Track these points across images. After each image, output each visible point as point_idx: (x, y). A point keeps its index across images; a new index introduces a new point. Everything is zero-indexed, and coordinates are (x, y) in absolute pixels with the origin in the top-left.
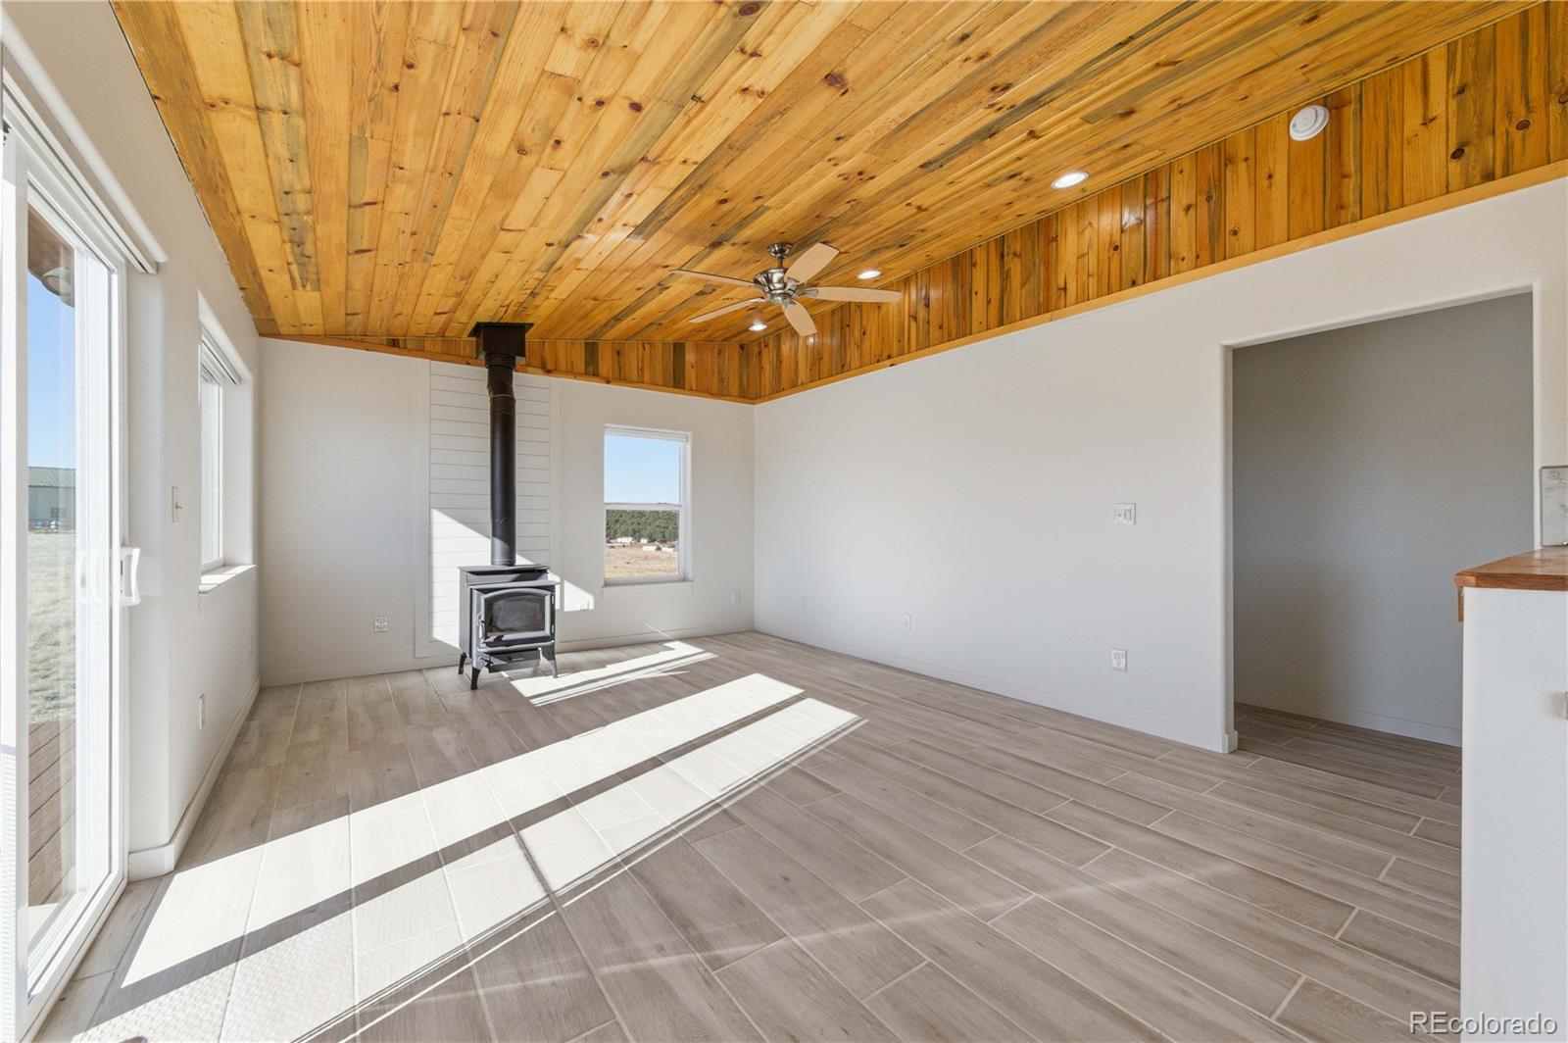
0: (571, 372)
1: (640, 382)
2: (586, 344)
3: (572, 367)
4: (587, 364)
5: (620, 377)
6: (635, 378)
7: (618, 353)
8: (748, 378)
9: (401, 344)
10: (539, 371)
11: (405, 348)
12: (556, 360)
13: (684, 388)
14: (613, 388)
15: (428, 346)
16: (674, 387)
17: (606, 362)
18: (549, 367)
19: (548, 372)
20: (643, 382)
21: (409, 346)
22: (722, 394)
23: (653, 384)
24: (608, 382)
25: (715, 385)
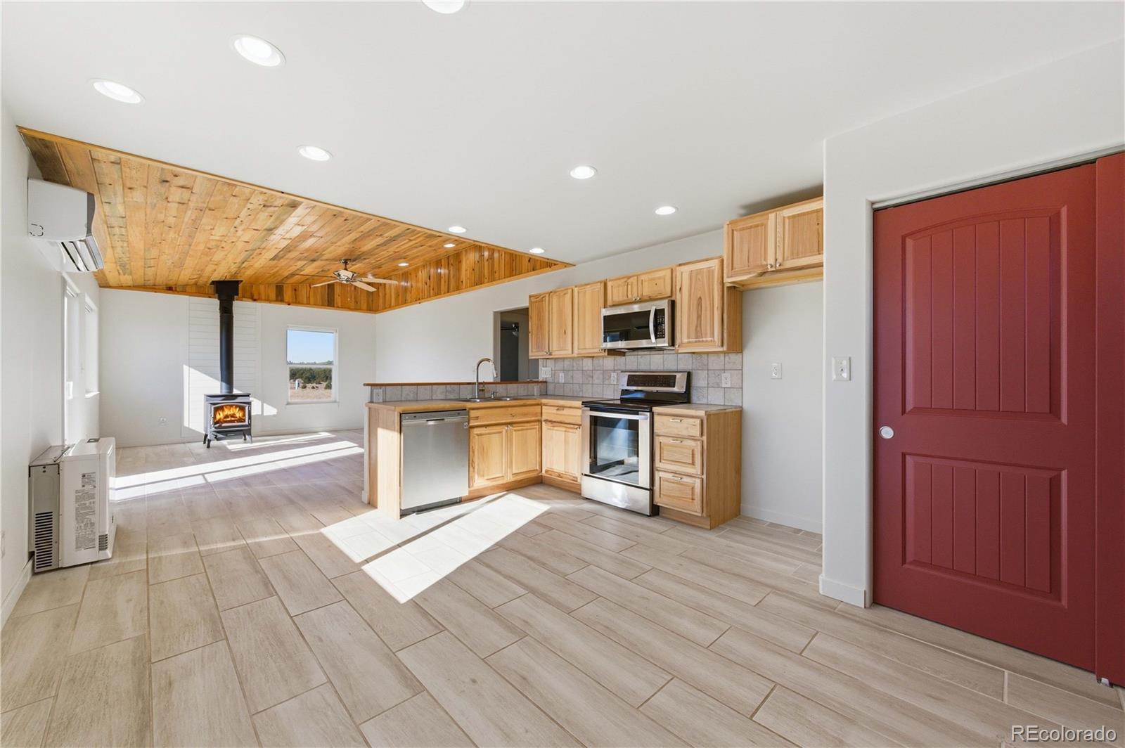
0: (268, 300)
1: (308, 304)
2: (277, 286)
3: (268, 297)
4: (277, 296)
5: (296, 301)
6: (305, 302)
7: (295, 290)
8: (372, 301)
9: (174, 289)
10: (250, 300)
11: (176, 290)
12: (259, 294)
13: (334, 306)
14: (291, 307)
15: (188, 289)
16: (328, 306)
17: (288, 294)
18: (255, 297)
19: (255, 300)
20: (309, 304)
21: (178, 290)
22: (356, 309)
23: (316, 305)
24: (289, 304)
25: (352, 305)
